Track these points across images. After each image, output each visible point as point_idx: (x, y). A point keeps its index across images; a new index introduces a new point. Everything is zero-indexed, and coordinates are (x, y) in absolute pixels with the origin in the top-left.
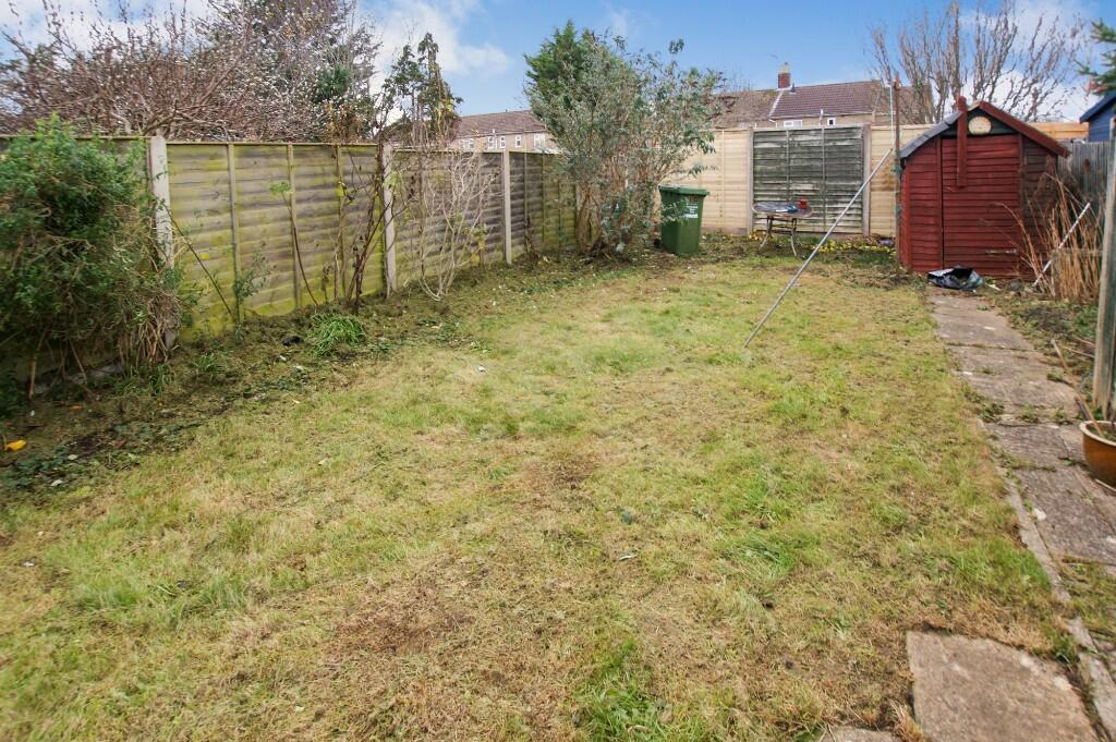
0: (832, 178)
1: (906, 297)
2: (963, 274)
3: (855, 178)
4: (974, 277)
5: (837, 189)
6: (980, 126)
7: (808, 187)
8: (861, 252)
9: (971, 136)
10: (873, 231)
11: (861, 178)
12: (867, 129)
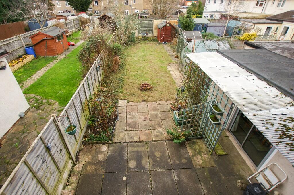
0: (149, 28)
1: (161, 46)
2: (166, 42)
3: (152, 28)
4: (167, 43)
5: (150, 29)
6: (168, 25)
7: (146, 29)
8: (154, 39)
9: (167, 26)
10: (154, 36)
11: (153, 28)
12: (154, 21)
